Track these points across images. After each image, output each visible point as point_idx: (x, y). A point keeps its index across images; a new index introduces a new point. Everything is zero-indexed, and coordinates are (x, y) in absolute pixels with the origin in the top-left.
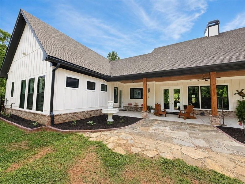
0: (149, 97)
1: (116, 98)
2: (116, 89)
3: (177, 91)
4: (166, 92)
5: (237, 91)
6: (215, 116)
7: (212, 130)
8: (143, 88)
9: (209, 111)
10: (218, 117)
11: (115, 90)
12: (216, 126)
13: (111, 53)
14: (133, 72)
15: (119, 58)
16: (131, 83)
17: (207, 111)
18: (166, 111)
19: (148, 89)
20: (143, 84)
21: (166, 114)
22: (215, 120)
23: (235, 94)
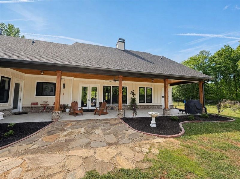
0: (63, 94)
3: (94, 89)
4: (85, 89)
5: (131, 91)
6: (120, 110)
8: (56, 83)
10: (122, 111)
12: (121, 118)
17: (115, 106)
18: (83, 109)
19: (63, 84)
20: (56, 78)
21: (82, 112)
22: (120, 113)
23: (130, 94)
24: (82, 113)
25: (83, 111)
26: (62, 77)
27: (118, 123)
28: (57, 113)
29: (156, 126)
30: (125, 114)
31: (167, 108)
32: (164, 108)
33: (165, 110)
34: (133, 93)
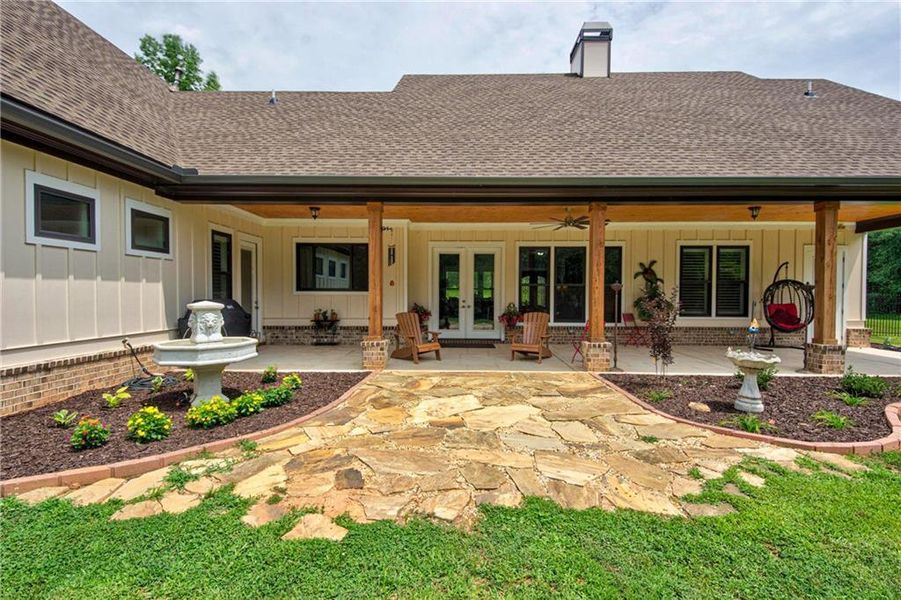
0: (392, 283)
1: (224, 285)
2: (224, 240)
5: (641, 265)
6: (597, 344)
7: (595, 386)
8: (366, 245)
9: (574, 328)
10: (605, 346)
11: (216, 246)
12: (601, 375)
13: (160, 41)
14: (319, 168)
15: (212, 81)
16: (301, 216)
17: (567, 328)
18: (440, 336)
19: (390, 250)
20: (367, 225)
21: (439, 348)
22: (598, 356)
23: (636, 275)
24: (437, 352)
25: (443, 346)
26: (386, 222)
27: (593, 390)
28: (378, 345)
29: (762, 410)
30: (615, 361)
31: (825, 340)
32: (809, 341)
33: (816, 349)
34: (648, 272)
